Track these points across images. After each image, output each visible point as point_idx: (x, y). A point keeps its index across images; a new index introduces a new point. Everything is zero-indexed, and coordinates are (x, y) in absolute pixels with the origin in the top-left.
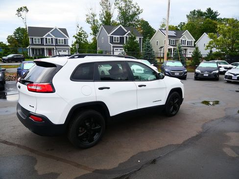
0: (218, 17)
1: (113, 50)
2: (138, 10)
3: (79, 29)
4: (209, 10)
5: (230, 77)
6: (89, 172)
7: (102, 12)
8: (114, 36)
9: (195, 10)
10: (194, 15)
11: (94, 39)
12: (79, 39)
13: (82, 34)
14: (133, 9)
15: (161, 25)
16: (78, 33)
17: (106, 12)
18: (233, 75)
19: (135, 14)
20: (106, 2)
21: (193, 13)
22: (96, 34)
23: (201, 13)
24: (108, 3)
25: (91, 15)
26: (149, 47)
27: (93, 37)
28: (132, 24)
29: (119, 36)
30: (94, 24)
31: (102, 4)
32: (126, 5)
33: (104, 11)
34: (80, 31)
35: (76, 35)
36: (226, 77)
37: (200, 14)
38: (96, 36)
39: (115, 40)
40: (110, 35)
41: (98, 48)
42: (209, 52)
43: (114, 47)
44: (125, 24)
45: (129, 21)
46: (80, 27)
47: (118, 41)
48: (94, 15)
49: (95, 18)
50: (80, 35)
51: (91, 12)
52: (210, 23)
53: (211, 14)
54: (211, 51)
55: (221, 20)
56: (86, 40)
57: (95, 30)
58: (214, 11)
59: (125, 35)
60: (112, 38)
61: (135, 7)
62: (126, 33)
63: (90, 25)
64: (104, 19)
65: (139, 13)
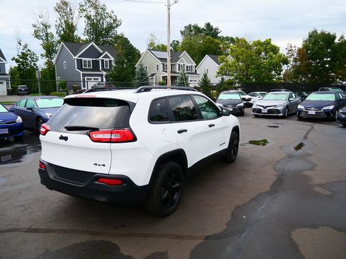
0: (219, 35)
1: (84, 80)
2: (115, 21)
3: (22, 47)
4: (208, 25)
5: (259, 111)
6: (201, 241)
7: (59, 21)
8: (83, 59)
9: (190, 25)
10: (191, 31)
11: (49, 63)
12: (23, 64)
13: (27, 55)
14: (108, 20)
15: (149, 43)
16: (20, 54)
17: (65, 22)
18: (262, 108)
19: (111, 27)
20: (65, 7)
21: (189, 28)
22: (51, 55)
23: (199, 28)
24: (68, 9)
25: (42, 26)
26: (143, 75)
27: (45, 60)
28: (108, 42)
29: (91, 59)
30: (47, 40)
31: (58, 9)
32: (97, 13)
33: (63, 21)
34: (24, 51)
35: (18, 57)
36: (254, 110)
37: (198, 30)
38: (52, 59)
39: (85, 65)
40: (76, 57)
41: (58, 78)
42: (220, 80)
43: (84, 75)
44: (97, 41)
45: (103, 37)
46: (23, 44)
47: (89, 66)
48: (46, 27)
49: (49, 31)
50: (24, 56)
51: (40, 20)
52: (212, 42)
53: (211, 31)
54: (223, 79)
55: (223, 39)
56: (34, 64)
57: (49, 50)
58: (214, 27)
59: (101, 58)
60: (80, 62)
61: (111, 17)
62: (102, 54)
63: (41, 42)
64: (62, 32)
65: (117, 26)
